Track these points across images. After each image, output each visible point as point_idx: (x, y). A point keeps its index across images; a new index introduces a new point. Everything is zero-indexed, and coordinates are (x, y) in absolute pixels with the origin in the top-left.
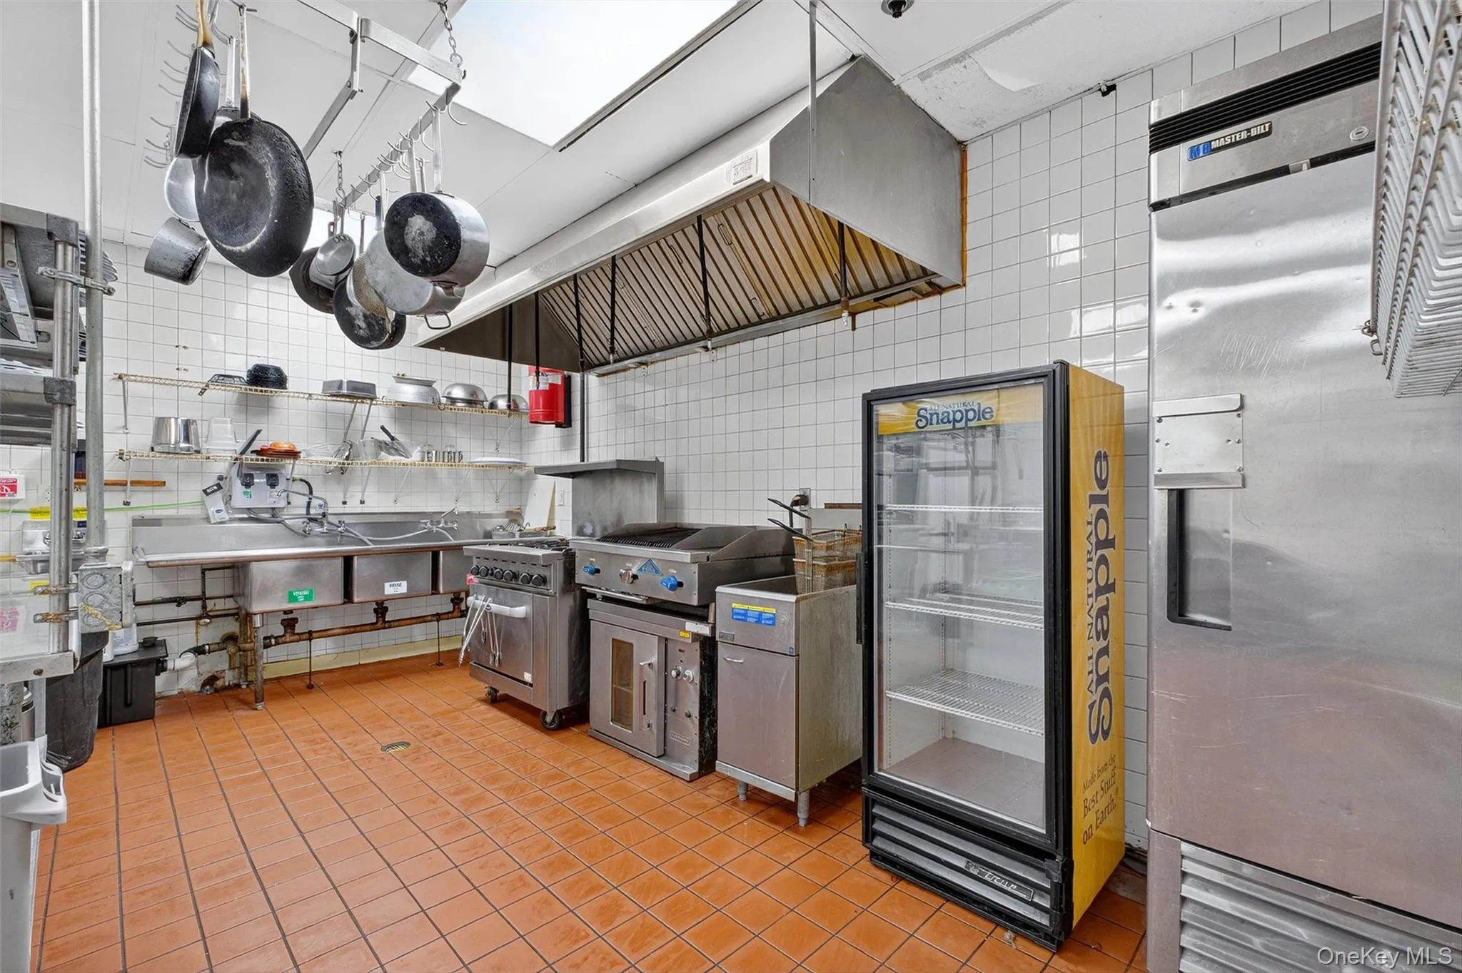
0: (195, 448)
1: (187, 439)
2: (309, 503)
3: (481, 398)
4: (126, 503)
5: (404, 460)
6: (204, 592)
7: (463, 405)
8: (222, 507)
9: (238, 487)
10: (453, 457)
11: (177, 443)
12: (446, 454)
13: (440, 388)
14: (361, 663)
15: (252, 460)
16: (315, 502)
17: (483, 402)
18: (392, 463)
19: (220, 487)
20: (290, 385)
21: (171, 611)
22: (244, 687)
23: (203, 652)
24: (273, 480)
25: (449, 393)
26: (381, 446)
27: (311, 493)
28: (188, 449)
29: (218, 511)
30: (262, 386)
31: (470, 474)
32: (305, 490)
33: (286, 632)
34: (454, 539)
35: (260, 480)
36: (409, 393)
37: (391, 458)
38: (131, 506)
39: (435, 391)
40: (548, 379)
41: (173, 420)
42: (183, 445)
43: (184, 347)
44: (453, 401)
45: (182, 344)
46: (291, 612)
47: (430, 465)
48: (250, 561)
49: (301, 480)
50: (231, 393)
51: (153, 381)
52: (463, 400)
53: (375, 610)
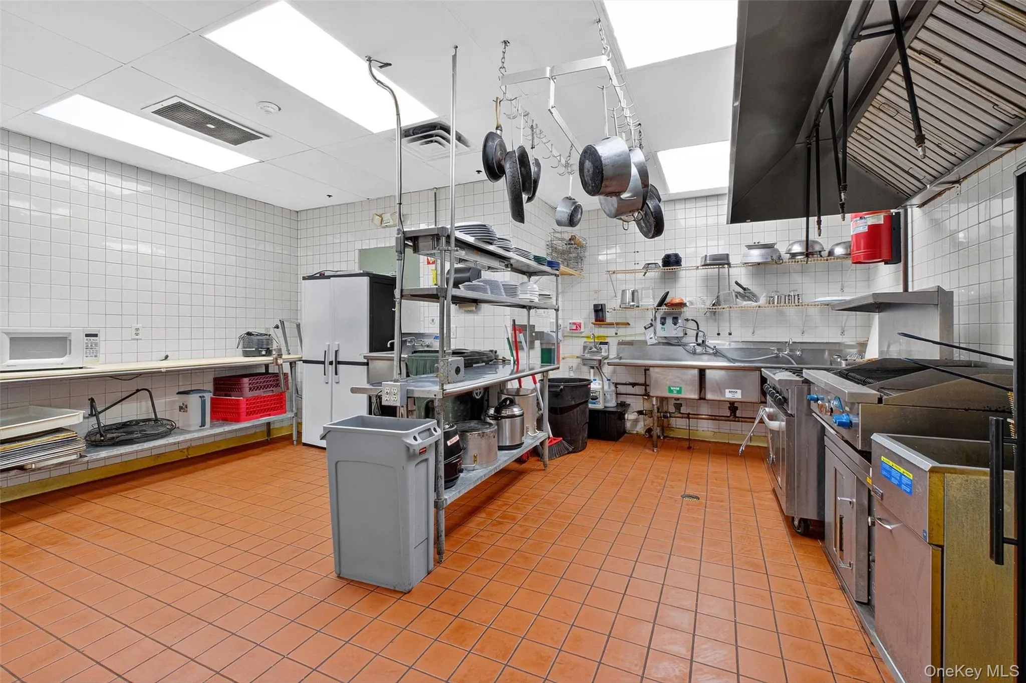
0: (637, 305)
1: (633, 301)
2: (697, 334)
3: (817, 248)
4: (616, 334)
5: (754, 304)
6: (645, 382)
7: (802, 257)
8: (652, 336)
9: (659, 325)
10: (794, 299)
11: (629, 303)
12: (787, 297)
13: (782, 248)
14: (730, 442)
15: (665, 309)
16: (700, 334)
17: (820, 252)
18: (745, 307)
19: (652, 325)
20: (683, 263)
21: (630, 389)
22: (662, 438)
23: (643, 414)
24: (675, 320)
25: (790, 250)
26: (738, 295)
27: (698, 328)
28: (633, 305)
29: (651, 338)
30: (668, 267)
31: (814, 312)
32: (694, 326)
33: (676, 411)
34: (797, 364)
35: (669, 321)
36: (756, 256)
37: (745, 303)
38: (618, 334)
39: (777, 250)
40: (866, 222)
41: (628, 291)
42: (632, 304)
43: (638, 252)
44: (794, 255)
45: (636, 251)
46: (678, 399)
47: (780, 306)
48: (650, 367)
49: (692, 320)
50: (657, 273)
51: (625, 272)
52: (801, 254)
53: (729, 407)
